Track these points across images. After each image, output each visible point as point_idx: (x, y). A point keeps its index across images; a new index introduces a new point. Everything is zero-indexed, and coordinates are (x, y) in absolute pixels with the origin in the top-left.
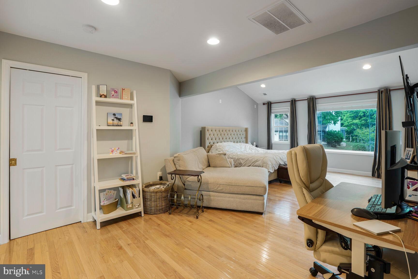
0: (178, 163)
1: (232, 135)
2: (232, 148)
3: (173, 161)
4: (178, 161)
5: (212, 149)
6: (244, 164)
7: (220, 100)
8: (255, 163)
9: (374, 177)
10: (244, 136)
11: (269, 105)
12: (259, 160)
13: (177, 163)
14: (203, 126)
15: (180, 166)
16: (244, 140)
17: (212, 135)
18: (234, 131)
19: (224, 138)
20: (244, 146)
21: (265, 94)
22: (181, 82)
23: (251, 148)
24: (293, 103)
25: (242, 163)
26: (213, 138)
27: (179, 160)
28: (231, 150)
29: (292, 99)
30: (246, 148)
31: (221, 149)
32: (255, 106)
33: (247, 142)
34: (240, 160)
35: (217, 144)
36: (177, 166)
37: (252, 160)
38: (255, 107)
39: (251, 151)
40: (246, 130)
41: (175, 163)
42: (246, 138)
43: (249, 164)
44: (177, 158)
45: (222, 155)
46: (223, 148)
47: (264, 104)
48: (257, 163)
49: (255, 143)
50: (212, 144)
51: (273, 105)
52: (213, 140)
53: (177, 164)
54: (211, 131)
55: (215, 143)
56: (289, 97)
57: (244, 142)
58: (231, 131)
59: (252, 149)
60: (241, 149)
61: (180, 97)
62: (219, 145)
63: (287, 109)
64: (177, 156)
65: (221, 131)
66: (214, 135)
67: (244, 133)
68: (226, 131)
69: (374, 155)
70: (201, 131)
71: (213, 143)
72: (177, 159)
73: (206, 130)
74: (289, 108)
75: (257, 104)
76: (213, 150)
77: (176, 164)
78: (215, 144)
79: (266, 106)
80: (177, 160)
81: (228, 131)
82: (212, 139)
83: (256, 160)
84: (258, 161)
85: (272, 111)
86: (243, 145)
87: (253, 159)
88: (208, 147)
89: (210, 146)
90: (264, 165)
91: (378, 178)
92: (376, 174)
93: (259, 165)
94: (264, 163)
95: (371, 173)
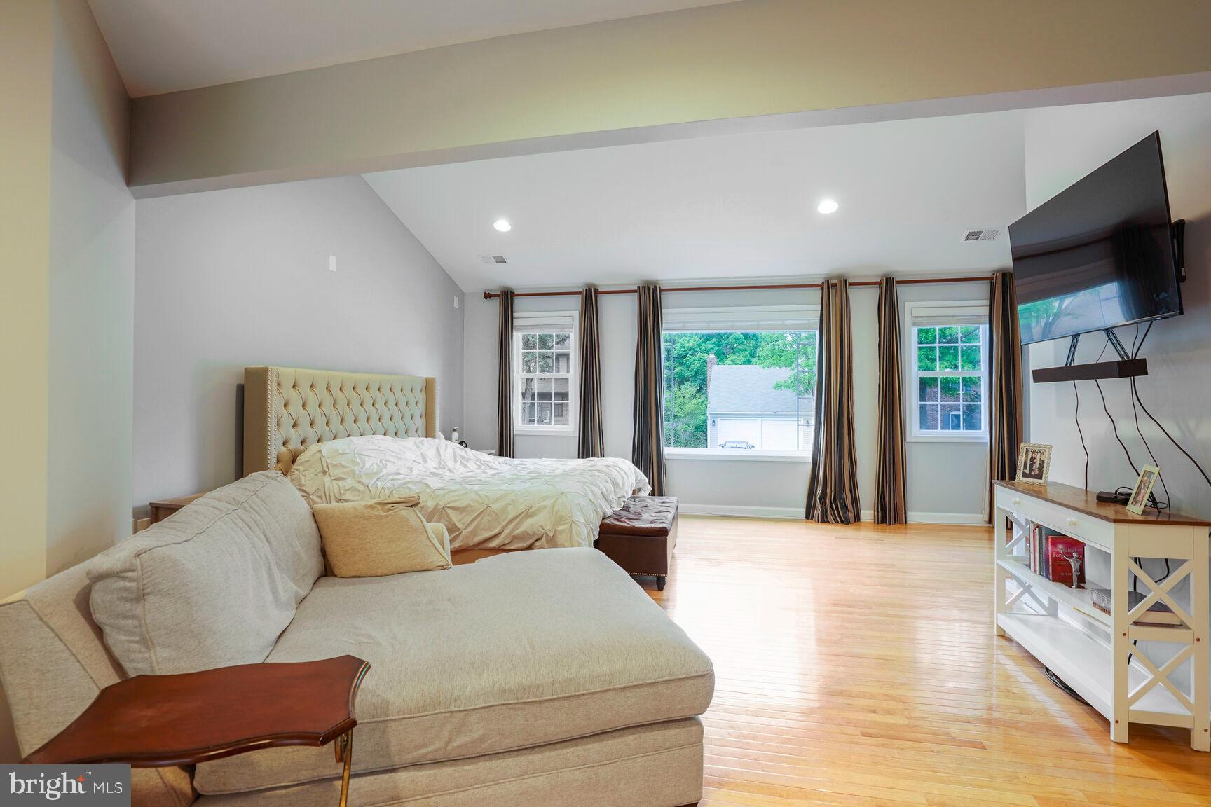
0: (125, 617)
1: (380, 405)
2: (390, 458)
3: (84, 603)
4: (128, 605)
5: (301, 468)
6: (469, 529)
7: (333, 260)
8: (521, 522)
9: (812, 519)
10: (421, 408)
11: (507, 299)
12: (539, 510)
13: (122, 622)
14: (256, 363)
15: (146, 642)
16: (420, 422)
17: (295, 408)
18: (386, 390)
19: (349, 419)
20: (434, 449)
21: (500, 260)
22: (141, 98)
23: (461, 456)
24: (591, 297)
25: (460, 526)
26: (300, 419)
27: (140, 597)
28: (390, 468)
29: (587, 285)
30: (443, 457)
31: (344, 467)
32: (456, 299)
33: (429, 433)
34: (448, 517)
35: (326, 447)
36: (117, 640)
37: (504, 510)
38: (456, 305)
39: (465, 466)
40: (429, 386)
41: (99, 617)
42: (428, 416)
43: (491, 531)
44: (121, 584)
45: (400, 507)
46: (357, 464)
47: (487, 296)
48: (530, 521)
49: (455, 435)
50: (294, 444)
51: (518, 302)
52: (299, 429)
53: (120, 629)
54: (294, 386)
55: (308, 441)
56: (578, 280)
57: (419, 432)
58: (374, 390)
59: (463, 458)
60: (425, 461)
61: (128, 186)
62: (337, 451)
63: (568, 318)
64: (118, 567)
65: (335, 389)
66: (303, 406)
67: (421, 397)
68: (357, 390)
69: (811, 460)
70: (241, 390)
71: (302, 443)
72: (126, 589)
73: (272, 385)
74: (576, 315)
75: (462, 295)
76: (307, 473)
77: (107, 630)
78: (314, 447)
79: (495, 305)
80: (126, 600)
81: (362, 390)
82: (295, 425)
83: (522, 508)
84: (532, 515)
85: (516, 322)
86: (429, 446)
87: (510, 507)
88: (278, 461)
89: (287, 457)
90: (560, 528)
91: (823, 522)
92: (818, 513)
93: (541, 529)
94: (560, 520)
95: (803, 510)
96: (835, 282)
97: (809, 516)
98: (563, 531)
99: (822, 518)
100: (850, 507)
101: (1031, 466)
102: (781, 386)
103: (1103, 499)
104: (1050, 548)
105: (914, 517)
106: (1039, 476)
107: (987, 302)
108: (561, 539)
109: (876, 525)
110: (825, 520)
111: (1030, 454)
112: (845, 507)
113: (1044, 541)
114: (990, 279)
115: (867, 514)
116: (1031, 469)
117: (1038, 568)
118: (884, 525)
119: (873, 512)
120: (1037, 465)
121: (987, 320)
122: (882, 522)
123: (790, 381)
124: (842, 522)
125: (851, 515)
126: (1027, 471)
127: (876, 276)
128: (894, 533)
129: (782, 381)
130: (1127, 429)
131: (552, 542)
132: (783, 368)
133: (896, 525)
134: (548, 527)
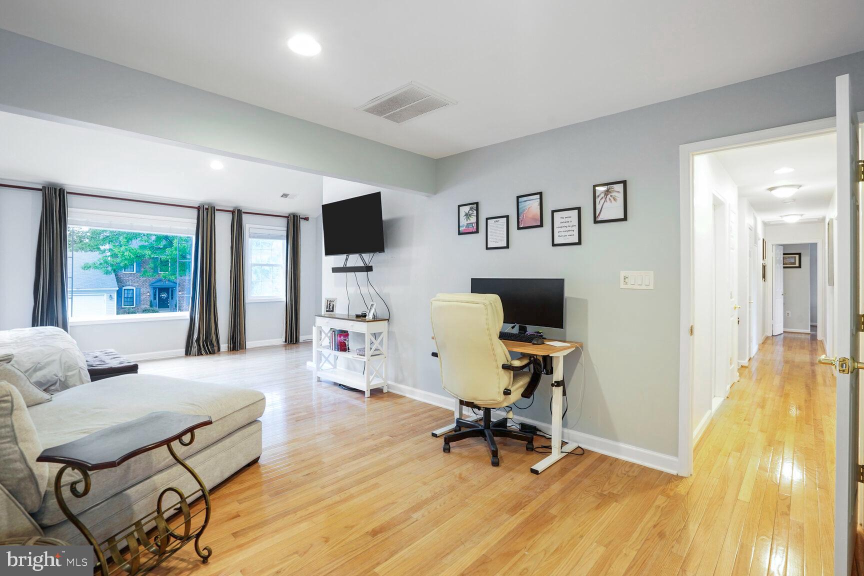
9: (190, 355)
90: (69, 374)
91: (198, 355)
92: (195, 349)
93: (55, 377)
94: (69, 368)
95: (184, 350)
96: (207, 207)
97: (188, 353)
98: (73, 375)
99: (198, 353)
100: (215, 343)
101: (329, 307)
102: (90, 267)
103: (358, 316)
104: (339, 339)
105: (249, 344)
106: (332, 311)
107: (286, 229)
108: (71, 381)
109: (230, 352)
110: (200, 353)
111: (329, 302)
112: (212, 344)
113: (336, 336)
114: (288, 217)
115: (224, 346)
116: (329, 309)
117: (334, 348)
118: (235, 351)
119: (227, 345)
120: (331, 307)
121: (286, 238)
122: (233, 350)
123: (99, 262)
124: (210, 353)
125: (216, 348)
126: (328, 309)
127: (231, 207)
128: (240, 354)
129: (91, 262)
130: (364, 290)
131: (65, 386)
132: (89, 252)
133: (241, 350)
134: (60, 375)
